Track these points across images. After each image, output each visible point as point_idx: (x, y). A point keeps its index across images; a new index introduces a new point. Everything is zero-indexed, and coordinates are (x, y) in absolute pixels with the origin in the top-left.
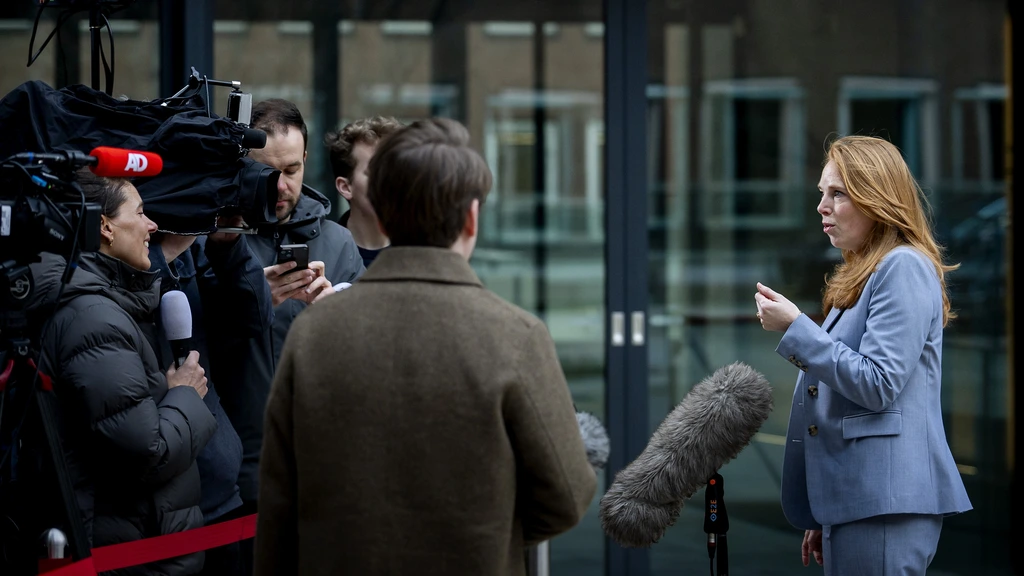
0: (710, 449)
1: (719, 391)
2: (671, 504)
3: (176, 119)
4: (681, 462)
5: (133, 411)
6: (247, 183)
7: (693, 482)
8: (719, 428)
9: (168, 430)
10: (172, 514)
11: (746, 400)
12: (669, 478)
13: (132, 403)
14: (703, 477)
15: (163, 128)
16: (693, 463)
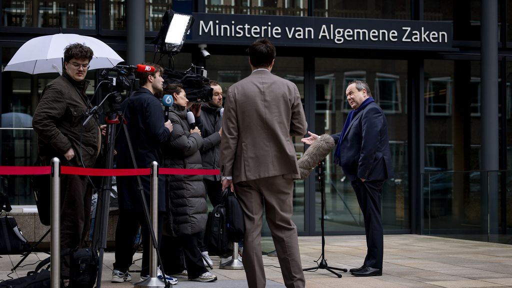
0: (319, 155)
1: (321, 141)
2: (310, 169)
3: (187, 75)
4: (312, 158)
5: (181, 138)
6: (205, 90)
7: (314, 163)
8: (321, 150)
9: (190, 142)
10: (189, 165)
11: (328, 143)
12: (309, 163)
13: (181, 136)
14: (317, 162)
15: (184, 77)
16: (315, 158)
